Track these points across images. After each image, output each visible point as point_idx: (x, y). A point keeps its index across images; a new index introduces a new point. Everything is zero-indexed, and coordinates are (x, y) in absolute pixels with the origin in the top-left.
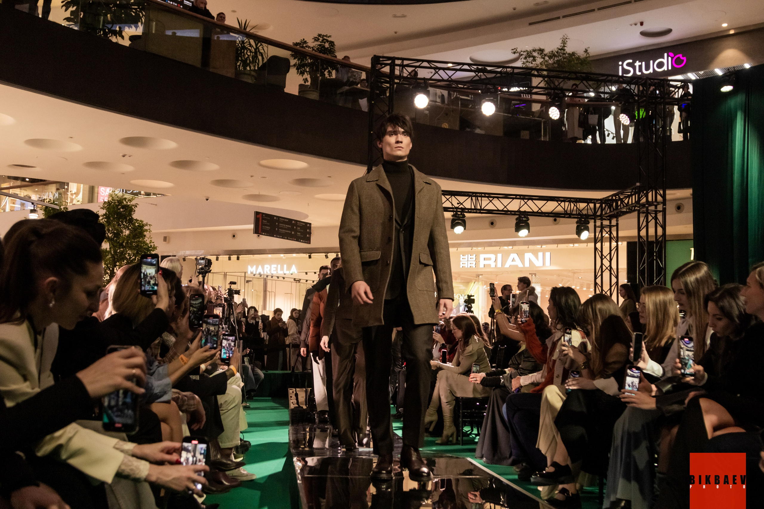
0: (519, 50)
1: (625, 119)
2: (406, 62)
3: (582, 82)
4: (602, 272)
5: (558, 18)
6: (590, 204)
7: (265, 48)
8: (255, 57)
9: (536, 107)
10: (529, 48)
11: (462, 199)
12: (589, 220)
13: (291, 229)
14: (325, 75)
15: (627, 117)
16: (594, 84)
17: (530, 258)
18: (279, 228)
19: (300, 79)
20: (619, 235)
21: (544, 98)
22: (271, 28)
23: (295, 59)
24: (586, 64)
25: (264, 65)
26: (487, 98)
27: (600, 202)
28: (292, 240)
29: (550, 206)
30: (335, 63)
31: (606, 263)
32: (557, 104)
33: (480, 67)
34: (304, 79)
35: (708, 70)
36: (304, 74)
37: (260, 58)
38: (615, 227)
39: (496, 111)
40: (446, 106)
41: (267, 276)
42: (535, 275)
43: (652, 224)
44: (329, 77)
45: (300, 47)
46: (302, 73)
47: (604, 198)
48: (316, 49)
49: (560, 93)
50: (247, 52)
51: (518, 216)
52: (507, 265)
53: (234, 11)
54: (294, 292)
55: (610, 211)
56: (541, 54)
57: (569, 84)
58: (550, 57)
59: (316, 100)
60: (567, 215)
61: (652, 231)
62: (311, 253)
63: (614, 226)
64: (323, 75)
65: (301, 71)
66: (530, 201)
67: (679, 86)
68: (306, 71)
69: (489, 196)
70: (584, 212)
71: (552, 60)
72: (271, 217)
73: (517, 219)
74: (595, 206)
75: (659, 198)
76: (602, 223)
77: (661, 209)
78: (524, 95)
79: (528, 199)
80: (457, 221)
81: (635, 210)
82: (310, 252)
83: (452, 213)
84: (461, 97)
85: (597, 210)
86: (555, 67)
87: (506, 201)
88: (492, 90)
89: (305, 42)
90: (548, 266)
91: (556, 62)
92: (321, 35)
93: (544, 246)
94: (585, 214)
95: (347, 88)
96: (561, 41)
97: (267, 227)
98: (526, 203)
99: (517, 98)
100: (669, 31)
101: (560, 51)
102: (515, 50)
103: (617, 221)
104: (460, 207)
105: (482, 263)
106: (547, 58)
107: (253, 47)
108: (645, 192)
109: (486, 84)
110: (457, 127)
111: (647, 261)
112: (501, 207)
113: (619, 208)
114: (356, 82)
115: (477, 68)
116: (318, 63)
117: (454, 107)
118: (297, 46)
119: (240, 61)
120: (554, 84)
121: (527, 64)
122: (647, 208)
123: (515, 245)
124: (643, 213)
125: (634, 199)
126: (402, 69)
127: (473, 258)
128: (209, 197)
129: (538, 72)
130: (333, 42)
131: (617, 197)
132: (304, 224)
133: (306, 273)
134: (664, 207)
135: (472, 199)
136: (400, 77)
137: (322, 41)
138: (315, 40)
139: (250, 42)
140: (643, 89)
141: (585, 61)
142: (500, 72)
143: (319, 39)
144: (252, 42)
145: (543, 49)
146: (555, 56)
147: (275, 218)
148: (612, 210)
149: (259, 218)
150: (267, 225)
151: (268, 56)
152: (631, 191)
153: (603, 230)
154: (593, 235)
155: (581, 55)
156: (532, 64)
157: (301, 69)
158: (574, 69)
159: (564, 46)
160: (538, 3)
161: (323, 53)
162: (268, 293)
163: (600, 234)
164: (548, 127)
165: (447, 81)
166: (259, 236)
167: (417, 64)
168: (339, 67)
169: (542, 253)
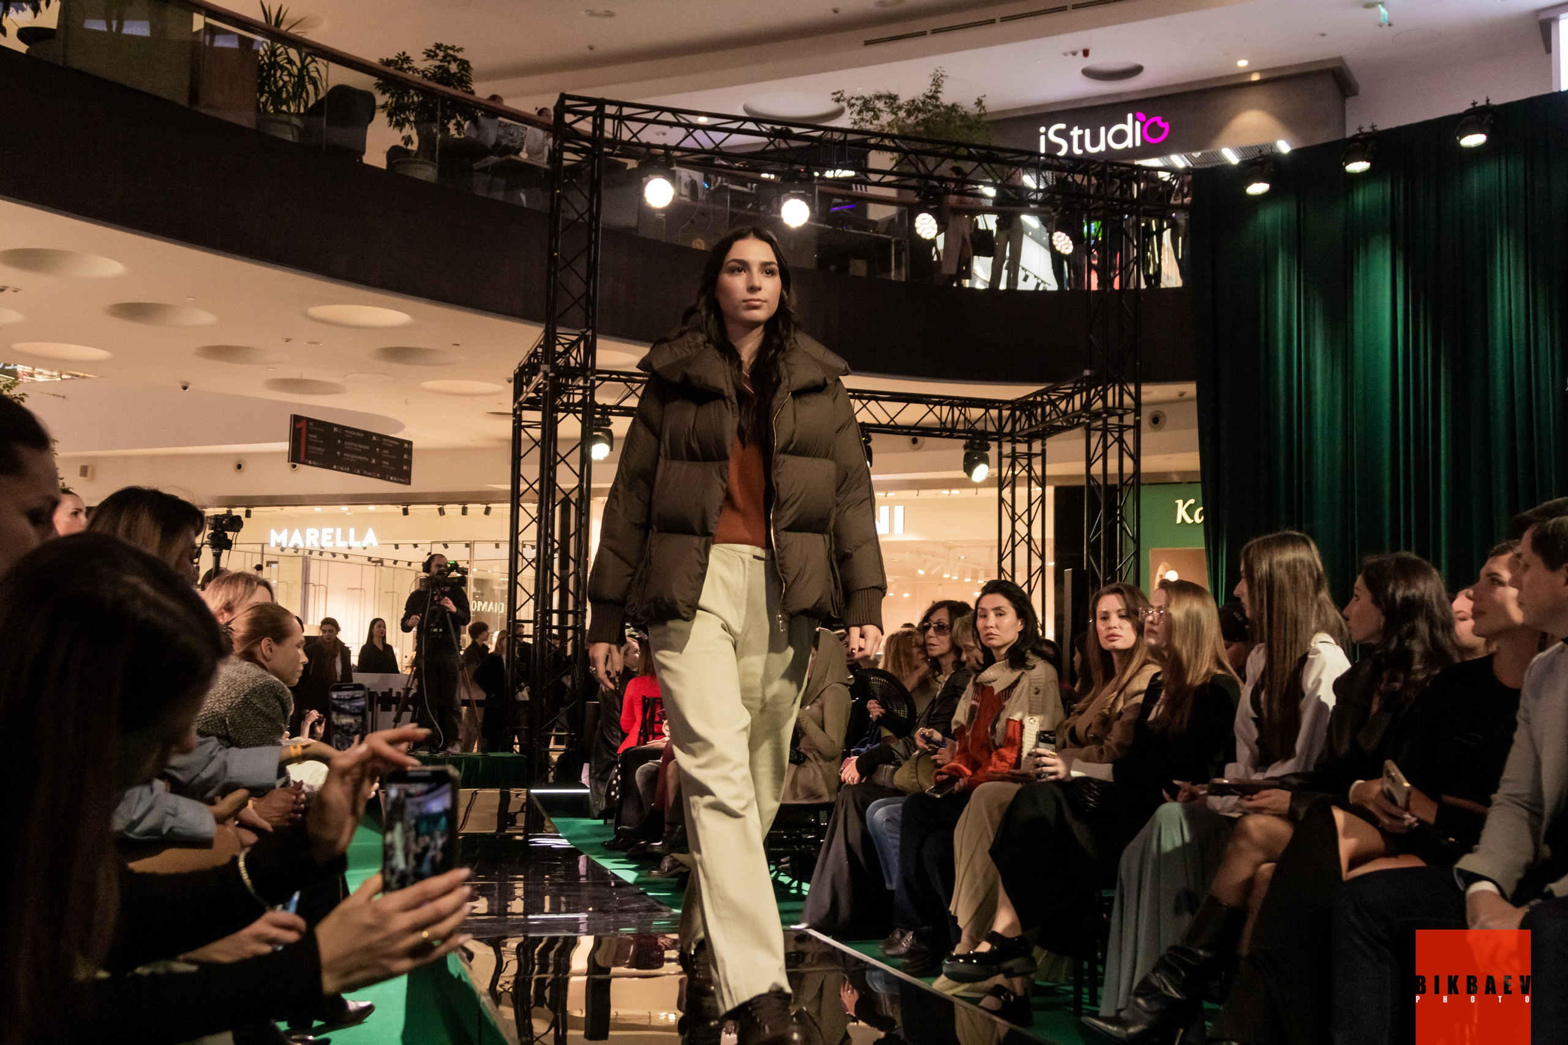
0: (847, 95)
1: (1063, 243)
2: (626, 111)
4: (1013, 547)
5: (924, 34)
6: (990, 411)
7: (322, 69)
8: (300, 85)
10: (868, 93)
12: (989, 442)
13: (370, 454)
14: (448, 130)
15: (1067, 238)
16: (992, 170)
18: (344, 450)
19: (395, 137)
20: (1048, 473)
23: (384, 93)
24: (979, 129)
25: (319, 104)
26: (792, 192)
27: (1010, 406)
28: (373, 478)
29: (913, 414)
31: (1021, 528)
33: (778, 127)
34: (403, 138)
35: (1208, 151)
36: (405, 126)
37: (310, 88)
38: (1040, 458)
39: (810, 219)
40: (699, 205)
41: (311, 552)
43: (1114, 450)
44: (457, 136)
45: (396, 69)
46: (400, 125)
47: (1018, 399)
48: (429, 75)
50: (282, 74)
54: (368, 586)
55: (1030, 426)
56: (892, 104)
58: (909, 113)
59: (430, 183)
61: (1113, 466)
62: (408, 504)
63: (1037, 455)
64: (445, 129)
65: (397, 120)
66: (873, 403)
68: (409, 121)
70: (979, 426)
71: (913, 118)
72: (327, 426)
74: (1000, 414)
75: (1127, 400)
76: (1014, 449)
77: (1131, 423)
78: (854, 186)
79: (870, 399)
81: (1078, 425)
82: (405, 502)
84: (730, 186)
85: (1004, 422)
86: (919, 133)
88: (801, 177)
89: (408, 59)
90: (899, 534)
91: (920, 122)
92: (442, 45)
93: (892, 494)
94: (982, 431)
95: (494, 159)
96: (930, 81)
97: (319, 449)
98: (864, 406)
99: (844, 192)
100: (1137, 70)
101: (928, 100)
102: (839, 95)
103: (1044, 445)
106: (902, 114)
107: (295, 64)
108: (1099, 388)
109: (788, 161)
111: (1105, 526)
113: (1048, 419)
114: (513, 148)
115: (773, 128)
116: (435, 105)
117: (718, 207)
118: (389, 66)
119: (267, 92)
120: (925, 167)
121: (862, 124)
122: (1104, 420)
124: (1096, 429)
125: (1078, 401)
126: (619, 124)
128: (188, 383)
129: (883, 140)
130: (467, 62)
131: (1045, 397)
132: (397, 443)
133: (397, 547)
134: (1138, 418)
137: (444, 60)
138: (429, 56)
139: (287, 53)
141: (977, 122)
142: (819, 140)
143: (436, 55)
144: (293, 53)
145: (896, 96)
146: (920, 110)
147: (335, 429)
148: (1034, 423)
149: (300, 429)
150: (318, 445)
151: (327, 85)
152: (1072, 385)
153: (1017, 463)
154: (996, 470)
155: (970, 111)
156: (871, 123)
157: (397, 115)
158: (956, 138)
159: (937, 92)
160: (885, 2)
161: (446, 85)
162: (311, 588)
163: (1010, 470)
164: (903, 254)
165: (711, 152)
166: (294, 467)
167: (651, 116)
168: (479, 114)
169: (887, 508)
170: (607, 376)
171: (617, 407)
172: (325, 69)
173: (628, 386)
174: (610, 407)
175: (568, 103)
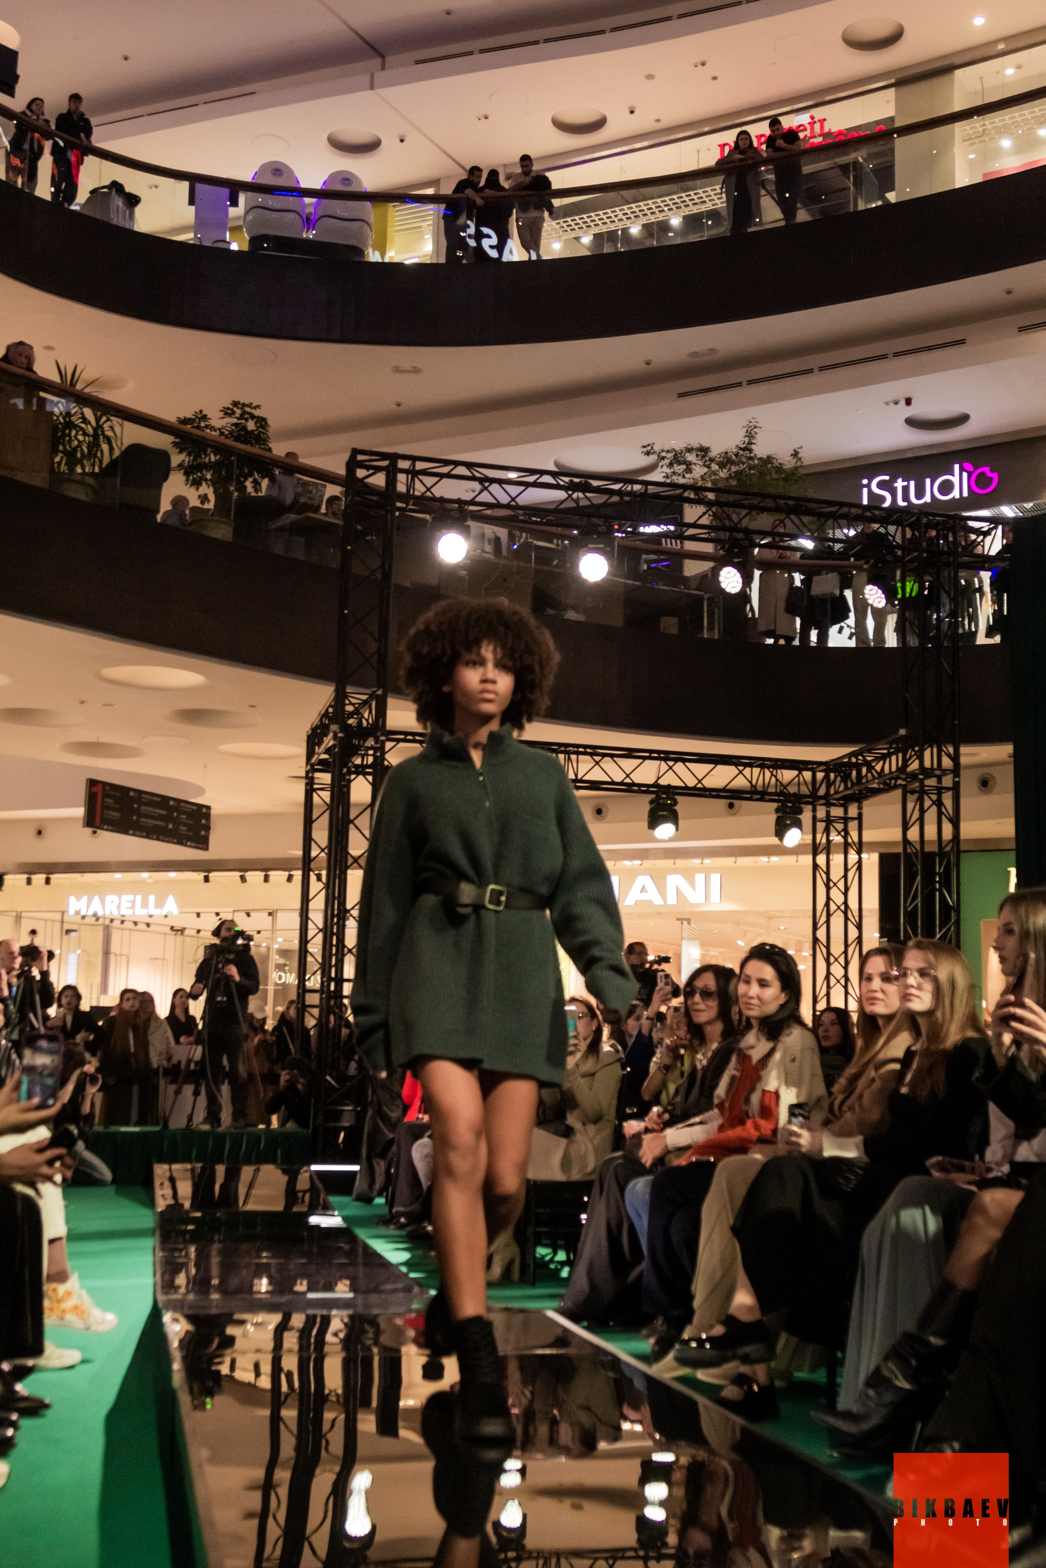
0: (657, 448)
1: (876, 596)
2: (420, 466)
4: (829, 915)
5: (739, 384)
6: (803, 773)
7: (117, 429)
8: (94, 445)
9: (692, 569)
12: (802, 805)
13: (167, 819)
14: (245, 487)
15: (880, 591)
16: (811, 523)
17: (680, 887)
18: (140, 815)
20: (865, 839)
21: (708, 548)
22: (130, 386)
23: (180, 452)
24: (796, 481)
25: (114, 463)
26: (590, 546)
27: (824, 767)
28: (168, 842)
29: (722, 776)
30: (268, 463)
31: (837, 896)
32: (736, 560)
33: (576, 480)
34: (199, 496)
35: (1041, 501)
36: (201, 484)
37: (105, 447)
38: (856, 822)
39: (609, 573)
40: (502, 562)
41: (112, 921)
42: (689, 921)
43: (931, 815)
44: (254, 494)
45: (193, 427)
46: (197, 483)
47: (833, 760)
48: (226, 432)
49: (742, 540)
50: (77, 434)
51: (654, 796)
52: (630, 901)
53: (49, 348)
54: (169, 956)
55: (846, 788)
57: (760, 521)
58: (722, 465)
59: (226, 542)
60: (756, 794)
61: (931, 832)
62: (210, 871)
63: (853, 819)
64: (242, 488)
65: (194, 478)
66: (680, 765)
67: (985, 529)
68: (206, 480)
69: (593, 751)
70: (792, 790)
71: (725, 471)
72: (123, 791)
73: (651, 802)
74: (814, 776)
75: (947, 762)
76: (828, 813)
77: (951, 785)
78: (668, 540)
79: (676, 760)
81: (896, 787)
82: (207, 868)
84: (535, 542)
85: (817, 786)
86: (734, 486)
87: (628, 764)
88: (601, 529)
89: (205, 418)
90: (716, 904)
91: (733, 475)
92: (239, 402)
93: (707, 861)
94: (795, 794)
95: (293, 517)
96: (743, 432)
97: (114, 814)
98: (670, 768)
99: (653, 547)
100: (962, 419)
101: (742, 452)
102: (649, 448)
103: (860, 808)
106: (715, 467)
107: (90, 423)
108: (917, 749)
109: (589, 516)
111: (922, 893)
112: (618, 777)
113: (864, 781)
114: (312, 505)
115: (571, 481)
116: (232, 463)
117: (521, 564)
118: (186, 424)
119: (61, 452)
120: (730, 519)
121: (674, 478)
122: (922, 782)
123: (648, 858)
124: (913, 792)
125: (894, 762)
126: (413, 479)
129: (696, 494)
130: (264, 420)
131: (860, 757)
132: (195, 808)
133: (198, 915)
134: (957, 779)
136: (406, 497)
137: (241, 417)
138: (226, 414)
139: (82, 413)
140: (913, 534)
141: (793, 474)
142: (619, 493)
143: (234, 412)
144: (88, 413)
145: (708, 448)
146: (733, 463)
147: (130, 793)
148: (849, 786)
149: (96, 793)
150: (114, 810)
151: (122, 443)
152: (887, 746)
153: (832, 828)
154: (810, 837)
155: (786, 463)
156: (684, 477)
157: (194, 474)
158: (771, 490)
159: (750, 443)
160: (697, 353)
161: (242, 442)
162: (112, 958)
163: (825, 835)
164: (716, 610)
165: (507, 506)
166: (95, 832)
167: (445, 470)
168: (277, 472)
169: (703, 876)
170: (402, 737)
172: (120, 427)
175: (360, 457)
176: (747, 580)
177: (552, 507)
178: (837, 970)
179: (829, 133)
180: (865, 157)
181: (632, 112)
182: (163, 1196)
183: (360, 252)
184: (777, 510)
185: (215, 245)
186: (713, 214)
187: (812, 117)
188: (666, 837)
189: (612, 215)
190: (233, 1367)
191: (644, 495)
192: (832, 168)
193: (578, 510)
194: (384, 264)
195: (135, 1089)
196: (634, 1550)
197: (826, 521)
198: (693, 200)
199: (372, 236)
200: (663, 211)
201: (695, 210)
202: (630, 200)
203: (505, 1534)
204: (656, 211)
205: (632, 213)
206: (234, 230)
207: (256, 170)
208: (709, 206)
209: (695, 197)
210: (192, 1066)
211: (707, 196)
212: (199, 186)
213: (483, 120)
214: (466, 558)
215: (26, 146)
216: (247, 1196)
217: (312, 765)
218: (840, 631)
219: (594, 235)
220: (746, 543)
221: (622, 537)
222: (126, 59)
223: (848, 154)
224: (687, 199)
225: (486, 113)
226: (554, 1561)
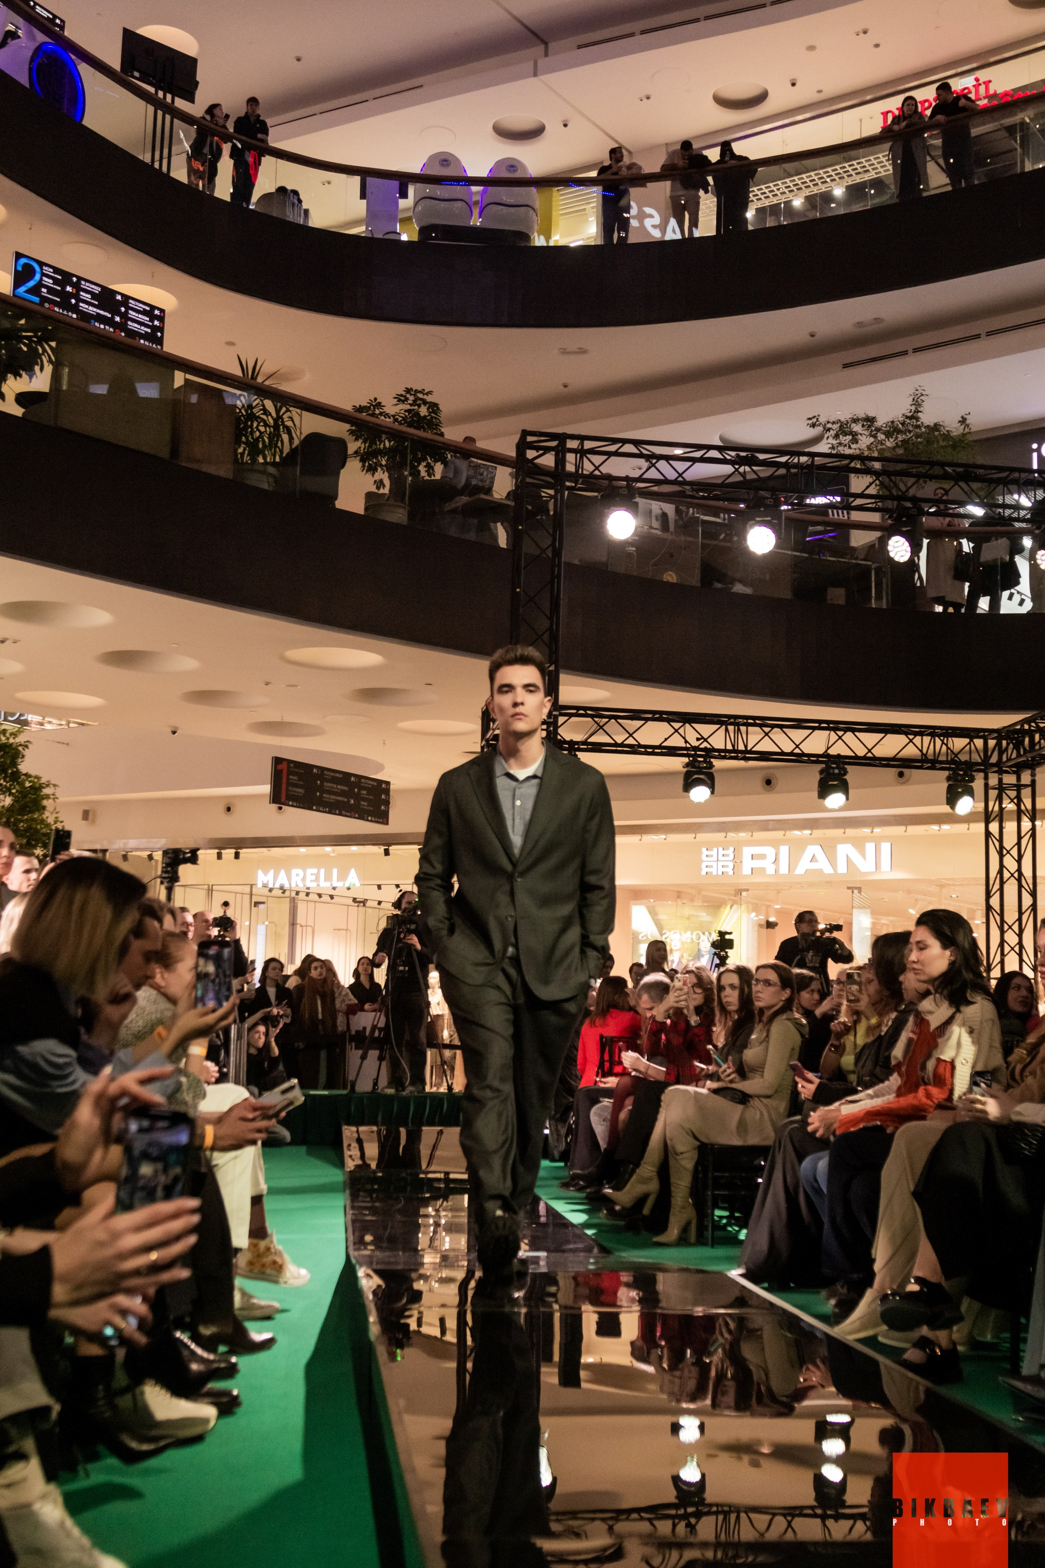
0: (822, 420)
2: (588, 445)
3: (956, 484)
4: (1002, 883)
5: (905, 353)
6: (975, 741)
7: (296, 419)
8: (275, 436)
9: (859, 539)
10: (844, 416)
11: (705, 729)
12: (974, 773)
13: (349, 794)
14: (419, 472)
16: (981, 489)
17: (850, 855)
18: (323, 791)
19: (367, 482)
20: (1038, 806)
21: (875, 518)
22: (307, 377)
23: (357, 439)
24: (964, 447)
25: (293, 451)
26: (758, 519)
27: (996, 735)
28: (350, 817)
29: (892, 745)
30: (440, 448)
31: (1010, 863)
32: (905, 529)
33: (743, 454)
34: (375, 482)
36: (377, 470)
37: (285, 437)
38: (1029, 789)
39: (776, 546)
40: (671, 537)
41: (297, 893)
42: (859, 889)
44: (427, 478)
45: (369, 415)
46: (372, 469)
47: (1005, 727)
49: (910, 508)
50: (258, 425)
51: (823, 766)
52: (800, 870)
53: (231, 344)
54: (352, 926)
55: (1019, 755)
57: (929, 489)
58: (888, 435)
59: (402, 525)
60: (927, 762)
62: (390, 845)
63: (1026, 786)
64: (415, 473)
65: (370, 465)
66: (849, 734)
68: (381, 465)
69: (762, 722)
70: (964, 757)
71: (891, 440)
72: (306, 768)
73: (821, 772)
74: (986, 744)
76: (1000, 780)
78: (835, 511)
79: (846, 730)
80: (696, 776)
82: (387, 842)
83: (686, 760)
84: (702, 517)
85: (989, 753)
86: (901, 455)
87: (798, 735)
88: (768, 502)
89: (379, 405)
90: (887, 872)
91: (900, 444)
92: (412, 389)
93: (877, 830)
94: (966, 761)
95: (464, 499)
96: (910, 401)
97: (299, 790)
98: (840, 738)
99: (820, 518)
101: (909, 421)
102: (814, 420)
103: (1033, 775)
104: (702, 746)
105: (747, 865)
106: (881, 436)
107: (270, 414)
109: (757, 489)
110: (695, 580)
112: (788, 747)
113: (1037, 747)
114: (483, 487)
115: (738, 455)
116: (406, 448)
117: (689, 539)
118: (362, 412)
119: (244, 443)
120: (898, 488)
121: (840, 448)
123: (817, 828)
126: (581, 458)
127: (728, 855)
128: (176, 728)
129: (863, 463)
130: (436, 405)
131: (1033, 724)
132: (375, 784)
133: (379, 887)
135: (727, 730)
136: (575, 476)
137: (414, 403)
138: (399, 400)
139: (263, 405)
141: (961, 441)
142: (786, 465)
143: (407, 399)
144: (269, 404)
145: (875, 418)
146: (899, 431)
147: (315, 770)
148: (1022, 753)
149: (281, 771)
150: (299, 786)
151: (301, 433)
153: (1005, 795)
154: (982, 805)
155: (954, 430)
156: (850, 447)
157: (370, 460)
158: (939, 458)
159: (917, 411)
160: (862, 323)
161: (415, 428)
162: (299, 929)
163: (997, 802)
164: (884, 580)
165: (674, 482)
166: (280, 808)
167: (613, 448)
168: (450, 456)
169: (873, 844)
170: (574, 711)
171: (585, 743)
172: (299, 418)
173: (596, 722)
174: (577, 743)
175: (530, 439)
176: (916, 548)
177: (720, 481)
178: (1011, 938)
179: (995, 94)
180: (1032, 116)
181: (793, 84)
182: (351, 1156)
183: (526, 237)
184: (946, 477)
185: (386, 237)
186: (877, 183)
187: (977, 80)
188: (836, 807)
189: (775, 189)
190: (420, 1323)
191: (810, 467)
192: (998, 130)
193: (745, 484)
194: (548, 248)
195: (323, 1055)
196: (812, 1508)
197: (995, 489)
198: (856, 169)
199: (537, 222)
200: (826, 182)
201: (858, 179)
202: (793, 172)
203: (684, 1487)
204: (819, 182)
205: (794, 185)
206: (404, 221)
207: (425, 161)
208: (872, 175)
209: (858, 167)
210: (377, 1034)
211: (870, 165)
212: (369, 180)
213: (645, 100)
214: (635, 534)
215: (206, 150)
216: (431, 1157)
217: (487, 741)
218: (1010, 597)
219: (757, 210)
220: (914, 512)
221: (788, 510)
222: (299, 60)
223: (1016, 115)
224: (850, 169)
225: (647, 93)
226: (733, 1517)
